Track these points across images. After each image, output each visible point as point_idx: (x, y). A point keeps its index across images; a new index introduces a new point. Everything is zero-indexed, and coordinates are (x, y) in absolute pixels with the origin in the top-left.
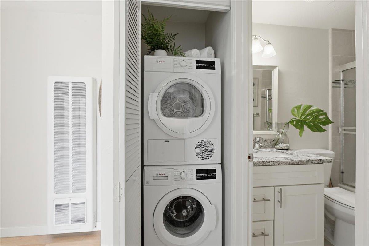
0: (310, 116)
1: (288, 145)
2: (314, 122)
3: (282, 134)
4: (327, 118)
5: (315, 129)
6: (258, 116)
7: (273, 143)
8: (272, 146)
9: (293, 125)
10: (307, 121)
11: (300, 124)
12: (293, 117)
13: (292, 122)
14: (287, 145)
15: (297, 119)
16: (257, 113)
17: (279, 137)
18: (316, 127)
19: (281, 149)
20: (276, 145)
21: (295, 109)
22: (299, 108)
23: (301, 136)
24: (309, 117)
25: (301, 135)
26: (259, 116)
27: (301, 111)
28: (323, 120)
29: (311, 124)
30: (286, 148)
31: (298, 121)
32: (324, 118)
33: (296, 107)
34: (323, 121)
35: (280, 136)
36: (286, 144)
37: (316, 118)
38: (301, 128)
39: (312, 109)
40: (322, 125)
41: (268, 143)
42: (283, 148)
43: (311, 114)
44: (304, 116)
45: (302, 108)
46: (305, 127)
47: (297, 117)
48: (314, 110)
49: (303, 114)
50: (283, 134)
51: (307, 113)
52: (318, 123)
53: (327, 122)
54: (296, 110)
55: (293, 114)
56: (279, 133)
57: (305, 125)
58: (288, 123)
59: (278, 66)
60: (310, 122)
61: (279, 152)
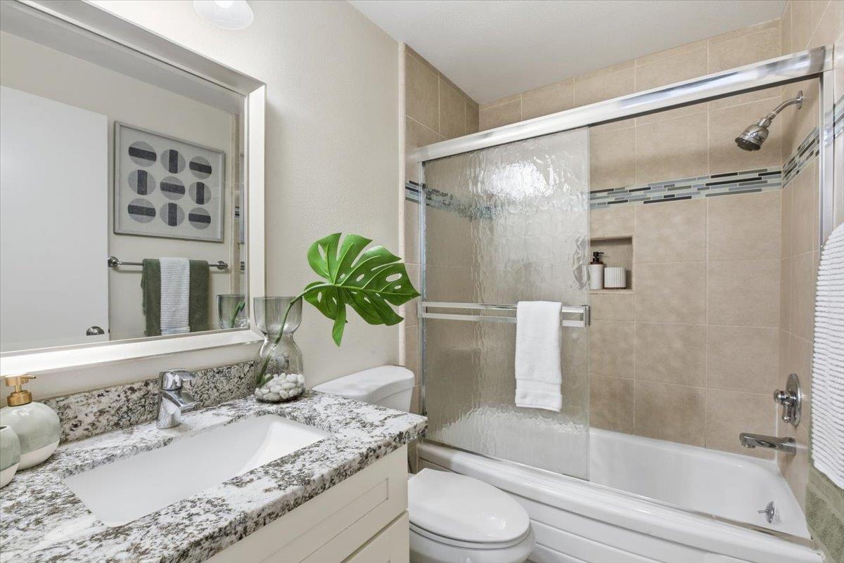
0: (363, 276)
1: (300, 378)
2: (375, 293)
3: (278, 340)
4: (406, 283)
5: (375, 314)
6: (223, 273)
7: (249, 375)
8: (245, 391)
9: (317, 304)
10: (355, 290)
11: (335, 301)
12: (314, 278)
13: (310, 294)
14: (296, 382)
15: (328, 283)
16: (220, 262)
17: (268, 352)
18: (378, 311)
19: (276, 398)
20: (260, 382)
21: (319, 246)
22: (331, 243)
23: (338, 342)
24: (359, 279)
25: (337, 337)
26: (228, 271)
27: (339, 256)
28: (397, 288)
29: (366, 299)
30: (292, 393)
31: (329, 292)
32: (397, 283)
33: (324, 243)
34: (395, 291)
35: (273, 347)
36: (292, 377)
37: (380, 280)
38: (337, 314)
39: (370, 250)
40: (394, 304)
41: (229, 379)
42: (284, 395)
43: (366, 267)
44: (346, 274)
45: (342, 247)
46: (350, 311)
47: (325, 276)
48: (374, 254)
49: (344, 267)
50: (281, 342)
51: (355, 263)
52: (383, 296)
53: (405, 293)
54: (323, 253)
55: (315, 268)
56: (270, 339)
57: (350, 304)
58: (301, 298)
59: (265, 84)
60: (363, 293)
61: (269, 413)
